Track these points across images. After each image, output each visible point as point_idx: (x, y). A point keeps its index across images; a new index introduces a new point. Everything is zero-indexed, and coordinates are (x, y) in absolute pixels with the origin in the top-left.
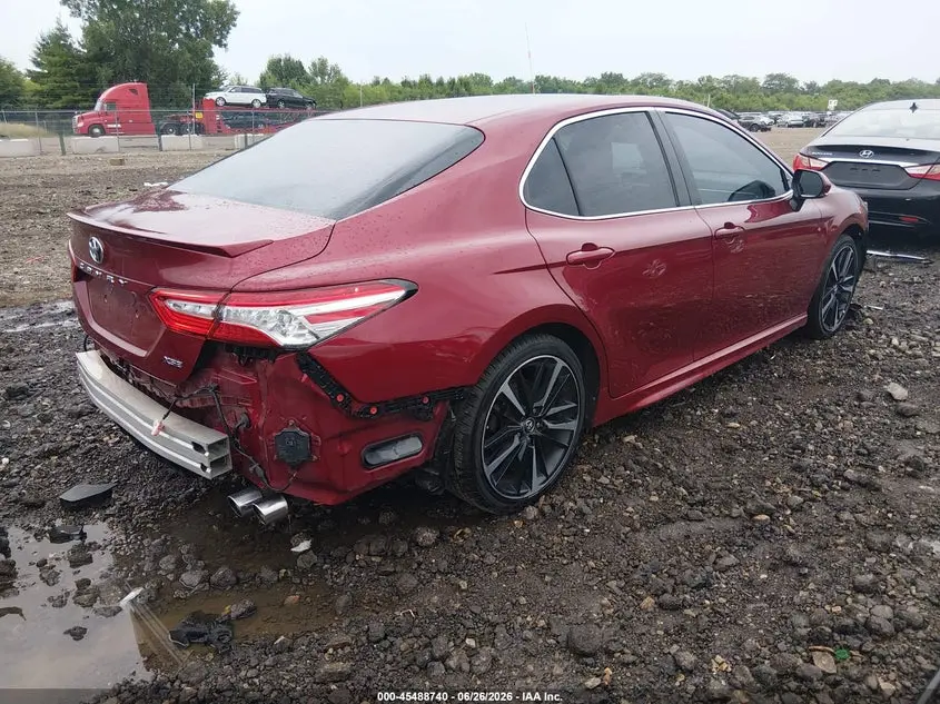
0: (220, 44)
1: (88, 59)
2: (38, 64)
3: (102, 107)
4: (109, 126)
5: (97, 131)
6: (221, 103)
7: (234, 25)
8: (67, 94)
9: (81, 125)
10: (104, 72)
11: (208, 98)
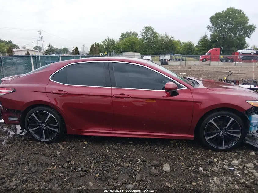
0: (248, 37)
1: (211, 42)
2: (199, 44)
3: (207, 55)
4: (208, 59)
5: (205, 60)
6: (241, 53)
7: (254, 31)
8: (203, 51)
9: (201, 58)
10: (214, 45)
11: (237, 52)
